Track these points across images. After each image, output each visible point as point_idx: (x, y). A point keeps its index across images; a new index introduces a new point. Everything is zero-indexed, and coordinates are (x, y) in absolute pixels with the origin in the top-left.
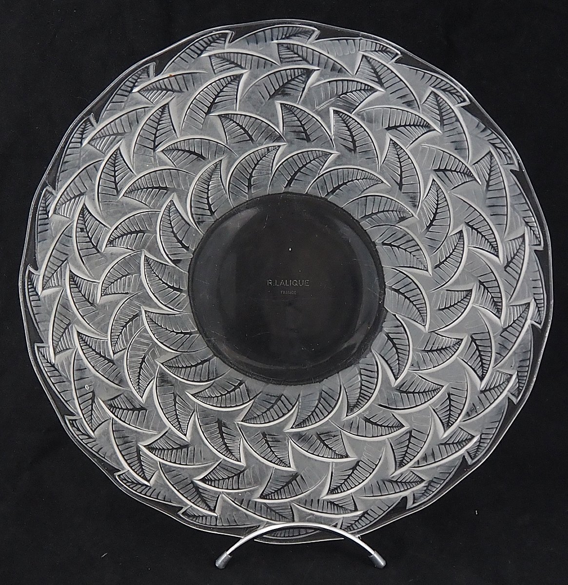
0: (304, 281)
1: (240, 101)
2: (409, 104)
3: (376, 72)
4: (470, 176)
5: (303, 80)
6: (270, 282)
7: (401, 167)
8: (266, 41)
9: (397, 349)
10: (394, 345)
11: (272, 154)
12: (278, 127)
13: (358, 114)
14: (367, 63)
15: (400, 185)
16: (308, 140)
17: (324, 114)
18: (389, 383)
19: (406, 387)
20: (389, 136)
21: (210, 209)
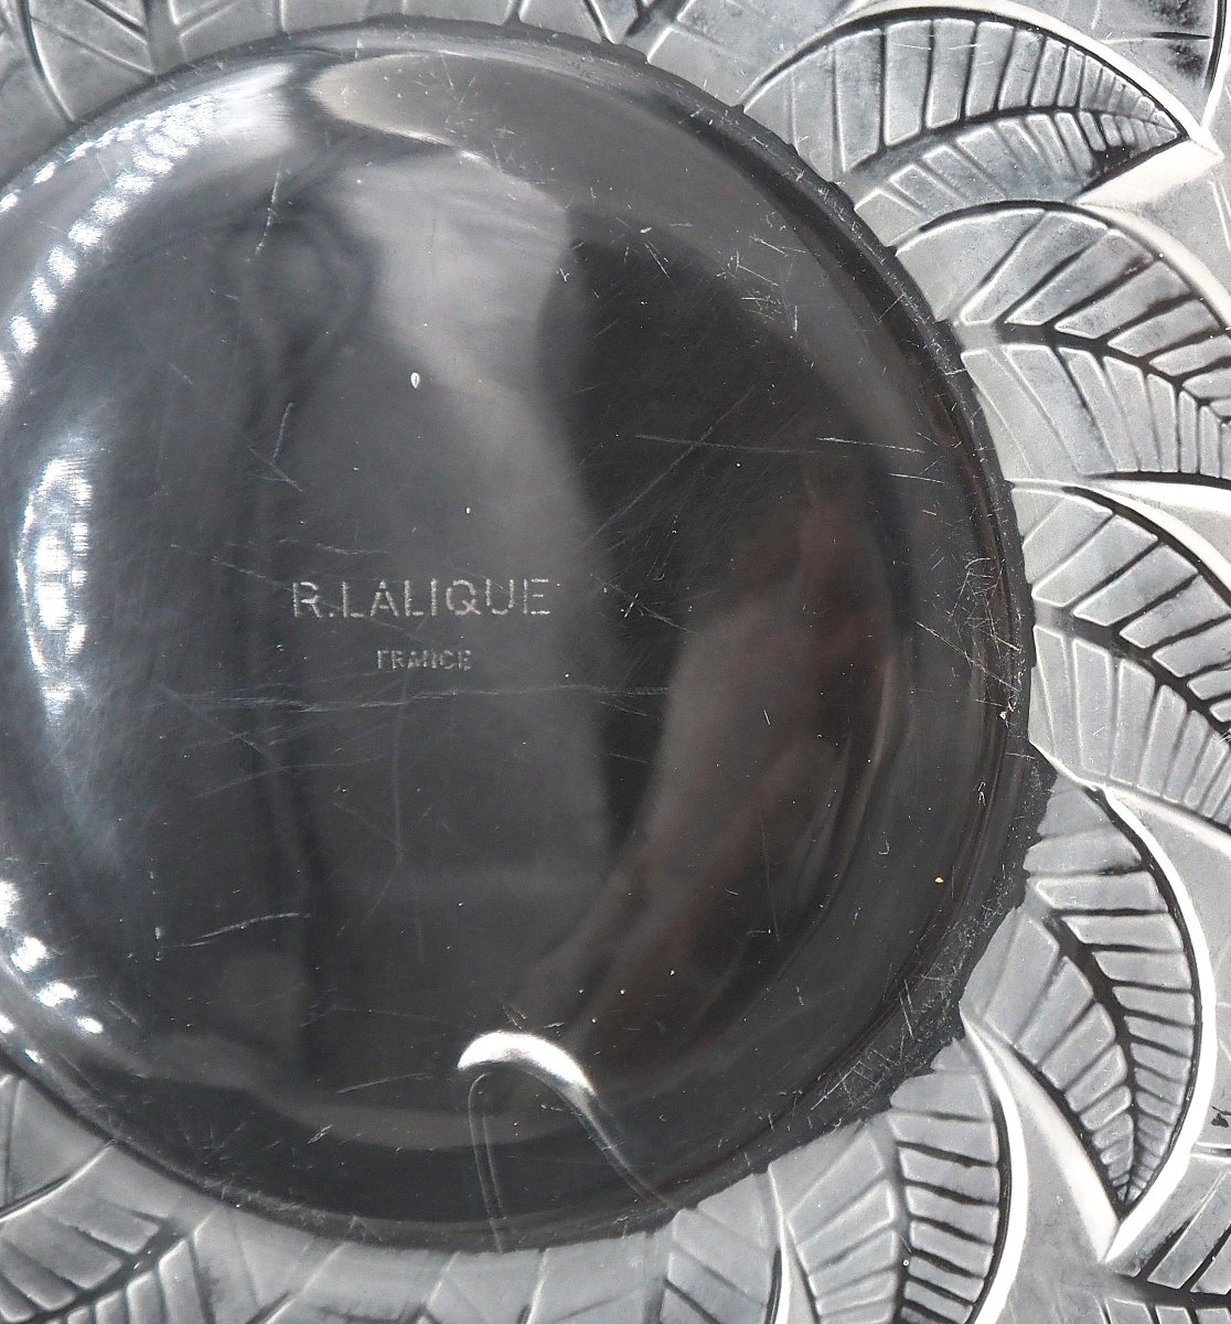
0: (519, 586)
6: (308, 592)
9: (1117, 1012)
10: (1104, 990)
18: (1077, 1237)
19: (1184, 1261)
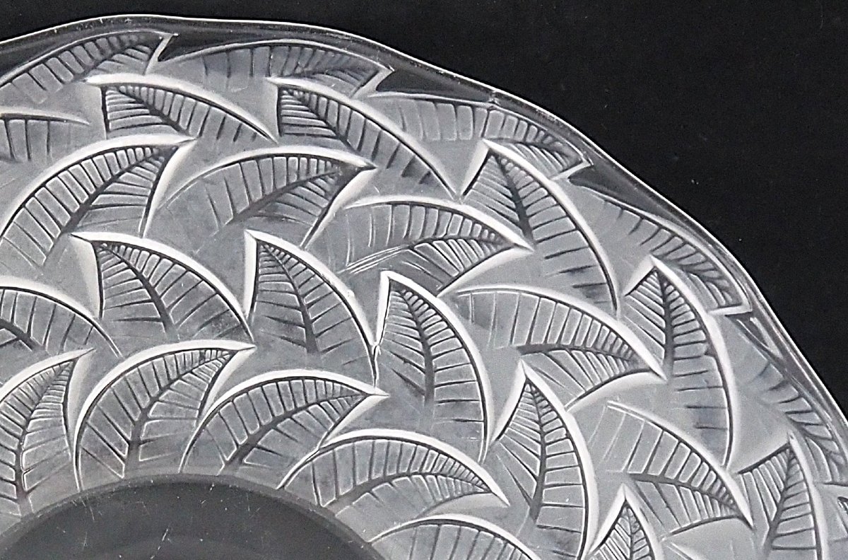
1: (157, 212)
2: (591, 291)
3: (516, 198)
4: (726, 505)
5: (328, 188)
7: (543, 458)
8: (252, 75)
11: (211, 367)
12: (240, 298)
13: (453, 300)
14: (498, 171)
15: (536, 505)
16: (311, 347)
17: (365, 286)
20: (524, 370)
21: (18, 483)
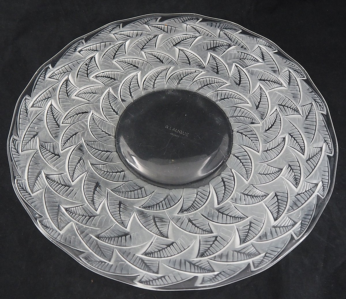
0: (186, 133)
1: (192, 46)
2: (275, 71)
3: (262, 54)
4: (297, 112)
5: (226, 48)
6: (167, 127)
7: (261, 99)
8: (215, 27)
9: (225, 188)
10: (225, 185)
11: (197, 73)
12: (205, 62)
13: (247, 70)
14: (260, 50)
15: (257, 107)
16: (217, 73)
17: (230, 65)
18: (213, 204)
19: (223, 210)
20: (259, 84)
21: (154, 85)
